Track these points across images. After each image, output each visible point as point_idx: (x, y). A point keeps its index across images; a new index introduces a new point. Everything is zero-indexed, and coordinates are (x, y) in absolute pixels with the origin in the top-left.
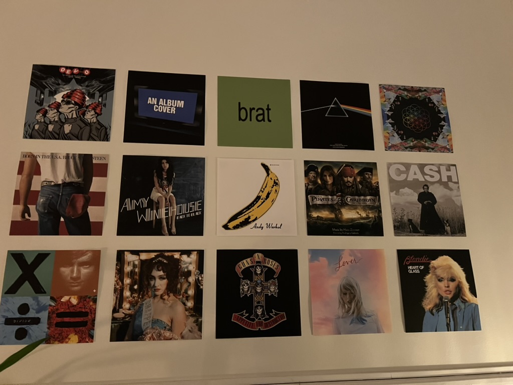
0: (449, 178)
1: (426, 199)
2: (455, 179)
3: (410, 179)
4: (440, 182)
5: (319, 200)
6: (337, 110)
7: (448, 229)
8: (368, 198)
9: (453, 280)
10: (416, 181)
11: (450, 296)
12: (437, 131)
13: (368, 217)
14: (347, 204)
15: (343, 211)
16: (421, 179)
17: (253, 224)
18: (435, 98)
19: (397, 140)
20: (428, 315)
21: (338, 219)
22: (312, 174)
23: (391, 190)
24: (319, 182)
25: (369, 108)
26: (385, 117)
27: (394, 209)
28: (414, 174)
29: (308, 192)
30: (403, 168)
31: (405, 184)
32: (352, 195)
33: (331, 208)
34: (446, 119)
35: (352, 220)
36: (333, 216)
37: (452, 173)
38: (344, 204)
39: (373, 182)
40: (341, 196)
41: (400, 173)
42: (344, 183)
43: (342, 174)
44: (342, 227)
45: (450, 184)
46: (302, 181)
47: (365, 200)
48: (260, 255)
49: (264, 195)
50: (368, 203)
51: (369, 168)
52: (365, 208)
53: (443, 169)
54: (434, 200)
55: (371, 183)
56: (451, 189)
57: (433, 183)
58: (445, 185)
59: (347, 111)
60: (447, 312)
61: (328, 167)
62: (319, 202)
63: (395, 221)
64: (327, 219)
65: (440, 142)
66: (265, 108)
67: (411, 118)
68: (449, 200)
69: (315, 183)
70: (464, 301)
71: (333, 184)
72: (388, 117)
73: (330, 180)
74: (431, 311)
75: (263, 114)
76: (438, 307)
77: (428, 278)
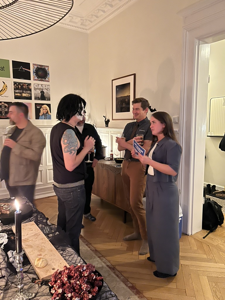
0: (48, 88)
1: (42, 92)
2: (49, 88)
3: (39, 88)
4: (46, 89)
5: (17, 91)
6: (22, 69)
7: (46, 99)
8: (29, 91)
9: (46, 110)
10: (40, 88)
11: (45, 113)
12: (46, 77)
13: (28, 96)
14: (24, 93)
15: (23, 94)
16: (42, 88)
17: (1, 96)
18: (46, 68)
19: (36, 78)
20: (40, 116)
21: (21, 96)
22: (15, 85)
23: (34, 90)
24: (17, 87)
25: (30, 70)
26: (34, 72)
27: (35, 94)
28: (40, 87)
29: (15, 89)
30: (37, 85)
31: (38, 89)
32: (25, 90)
33: (20, 93)
34: (49, 74)
35: (25, 96)
36: (20, 95)
37: (49, 87)
38: (23, 92)
39: (30, 88)
40: (23, 91)
41: (36, 86)
42: (23, 88)
43: (23, 85)
44: (23, 98)
45: (48, 89)
46: (13, 86)
47: (28, 92)
48: (3, 103)
49: (3, 89)
50: (29, 93)
51: (29, 84)
52: (28, 94)
53: (47, 86)
54: (44, 93)
55: (29, 88)
56: (48, 91)
57: (44, 89)
58: (47, 90)
59: (24, 70)
60: (45, 116)
61: (20, 83)
62: (17, 92)
63: (35, 97)
64: (19, 96)
65: (47, 79)
66: (3, 67)
67: (40, 73)
68: (48, 93)
69: (16, 87)
70: (48, 114)
71: (21, 88)
72: (35, 72)
73: (20, 87)
74: (41, 116)
75: (2, 69)
76: (43, 115)
77: (41, 109)
